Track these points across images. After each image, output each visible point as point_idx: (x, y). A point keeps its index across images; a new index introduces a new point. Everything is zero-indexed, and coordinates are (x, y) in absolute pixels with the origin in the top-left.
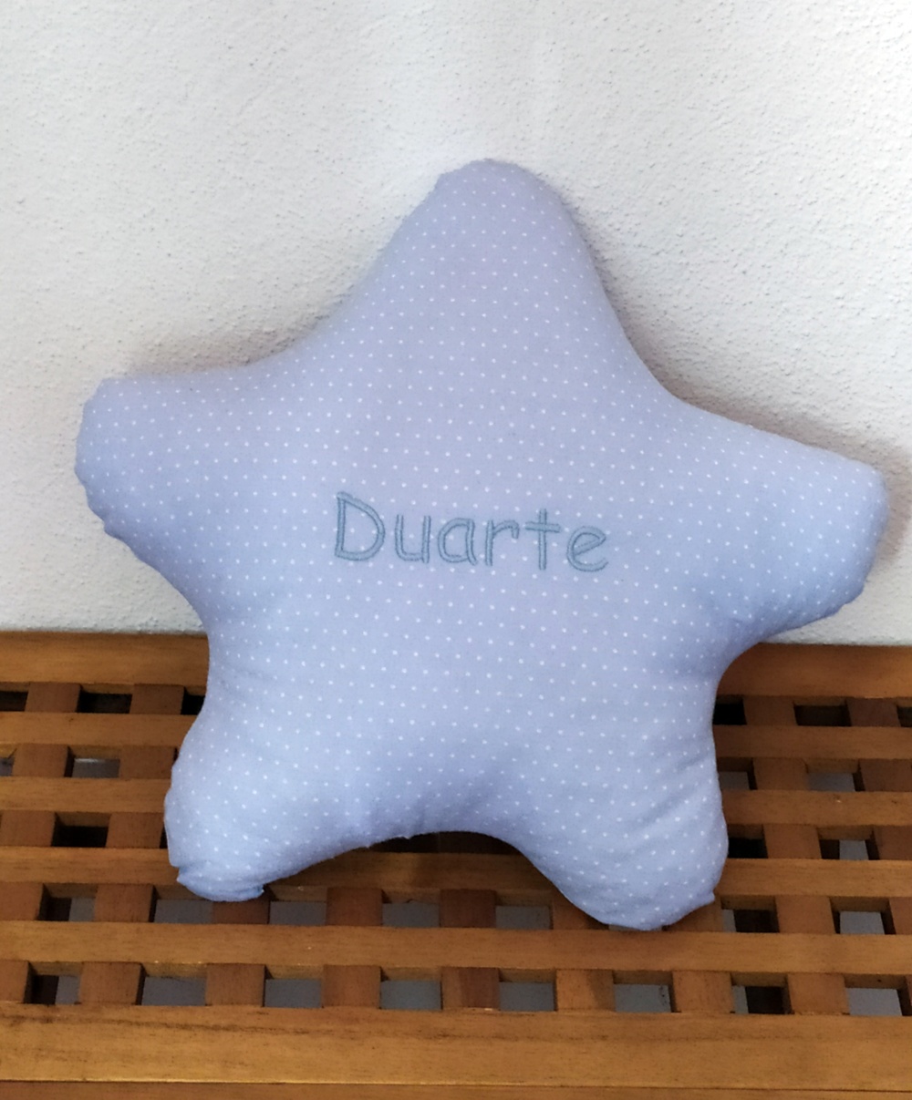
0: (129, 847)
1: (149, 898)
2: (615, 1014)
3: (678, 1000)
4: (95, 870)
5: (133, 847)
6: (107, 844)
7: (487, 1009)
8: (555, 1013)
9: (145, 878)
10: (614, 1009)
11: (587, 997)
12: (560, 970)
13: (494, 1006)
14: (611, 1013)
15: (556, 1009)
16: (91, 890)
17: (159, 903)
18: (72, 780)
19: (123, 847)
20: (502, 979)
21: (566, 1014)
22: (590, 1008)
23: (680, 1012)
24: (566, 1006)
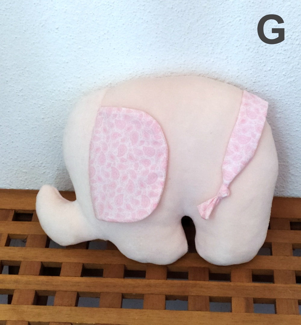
0: (68, 276)
1: (75, 297)
4: (56, 285)
6: (60, 275)
9: (74, 289)
16: (54, 293)
17: (80, 298)
18: (48, 249)
19: (66, 276)
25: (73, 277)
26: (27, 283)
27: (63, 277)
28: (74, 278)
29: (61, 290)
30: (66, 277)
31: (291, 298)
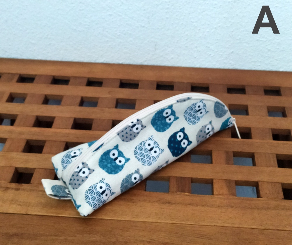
0: (59, 128)
1: (64, 146)
2: (236, 197)
3: (261, 193)
4: (46, 135)
5: (61, 128)
6: (52, 127)
7: (186, 193)
8: (212, 196)
9: (63, 139)
10: (236, 196)
11: (225, 190)
12: (215, 179)
13: (189, 192)
14: (235, 197)
15: (213, 194)
16: (44, 142)
20: (192, 182)
21: (217, 196)
22: (226, 195)
23: (262, 198)
24: (217, 193)
26: (21, 133)
27: (55, 129)
28: (64, 130)
29: (51, 140)
31: (269, 152)
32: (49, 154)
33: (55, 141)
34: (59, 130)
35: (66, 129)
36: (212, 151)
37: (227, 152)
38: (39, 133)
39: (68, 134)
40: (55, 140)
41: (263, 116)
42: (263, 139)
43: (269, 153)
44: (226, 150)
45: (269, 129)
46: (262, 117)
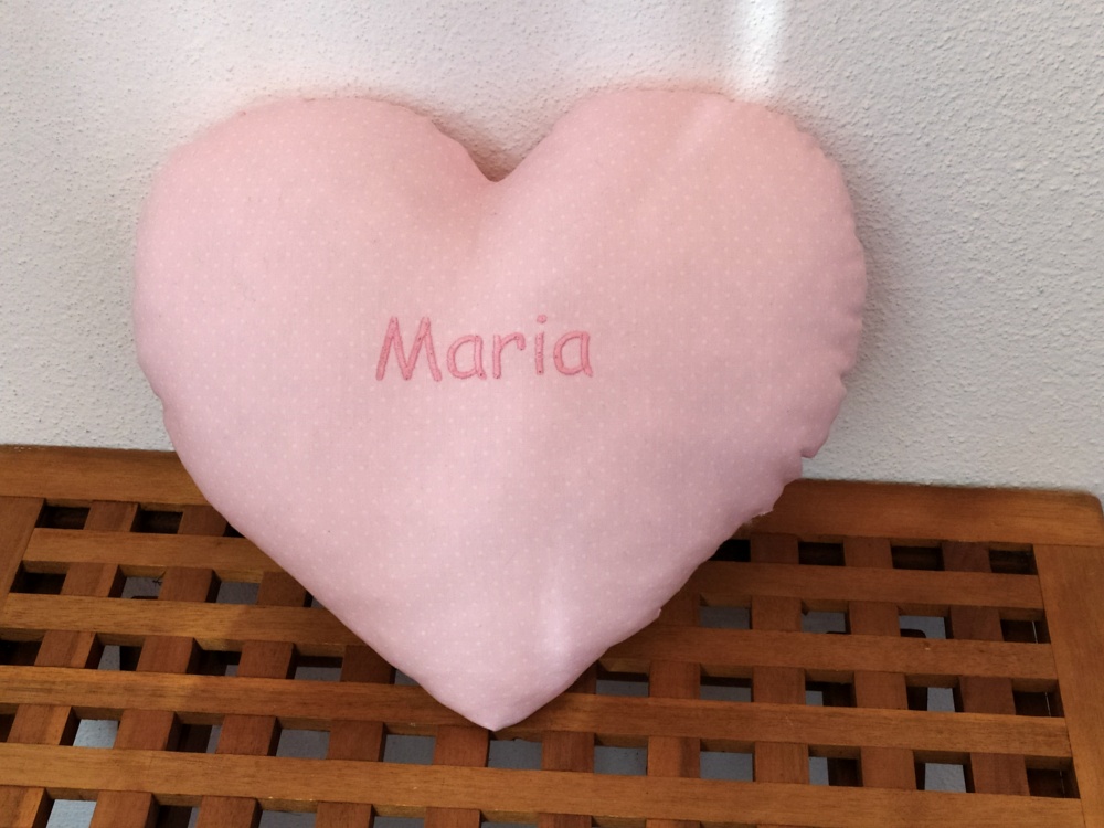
1: (271, 730)
4: (225, 699)
16: (220, 718)
17: (284, 732)
19: (252, 677)
25: (267, 680)
26: (156, 693)
27: (244, 679)
28: (270, 680)
29: (237, 713)
30: (251, 680)
31: (792, 739)
32: (235, 754)
33: (250, 716)
34: (255, 683)
35: (274, 678)
36: (647, 737)
37: (685, 742)
38: (203, 691)
39: (281, 693)
40: (246, 711)
41: (788, 631)
42: (781, 702)
43: (790, 743)
44: (684, 735)
45: (800, 669)
46: (784, 633)
